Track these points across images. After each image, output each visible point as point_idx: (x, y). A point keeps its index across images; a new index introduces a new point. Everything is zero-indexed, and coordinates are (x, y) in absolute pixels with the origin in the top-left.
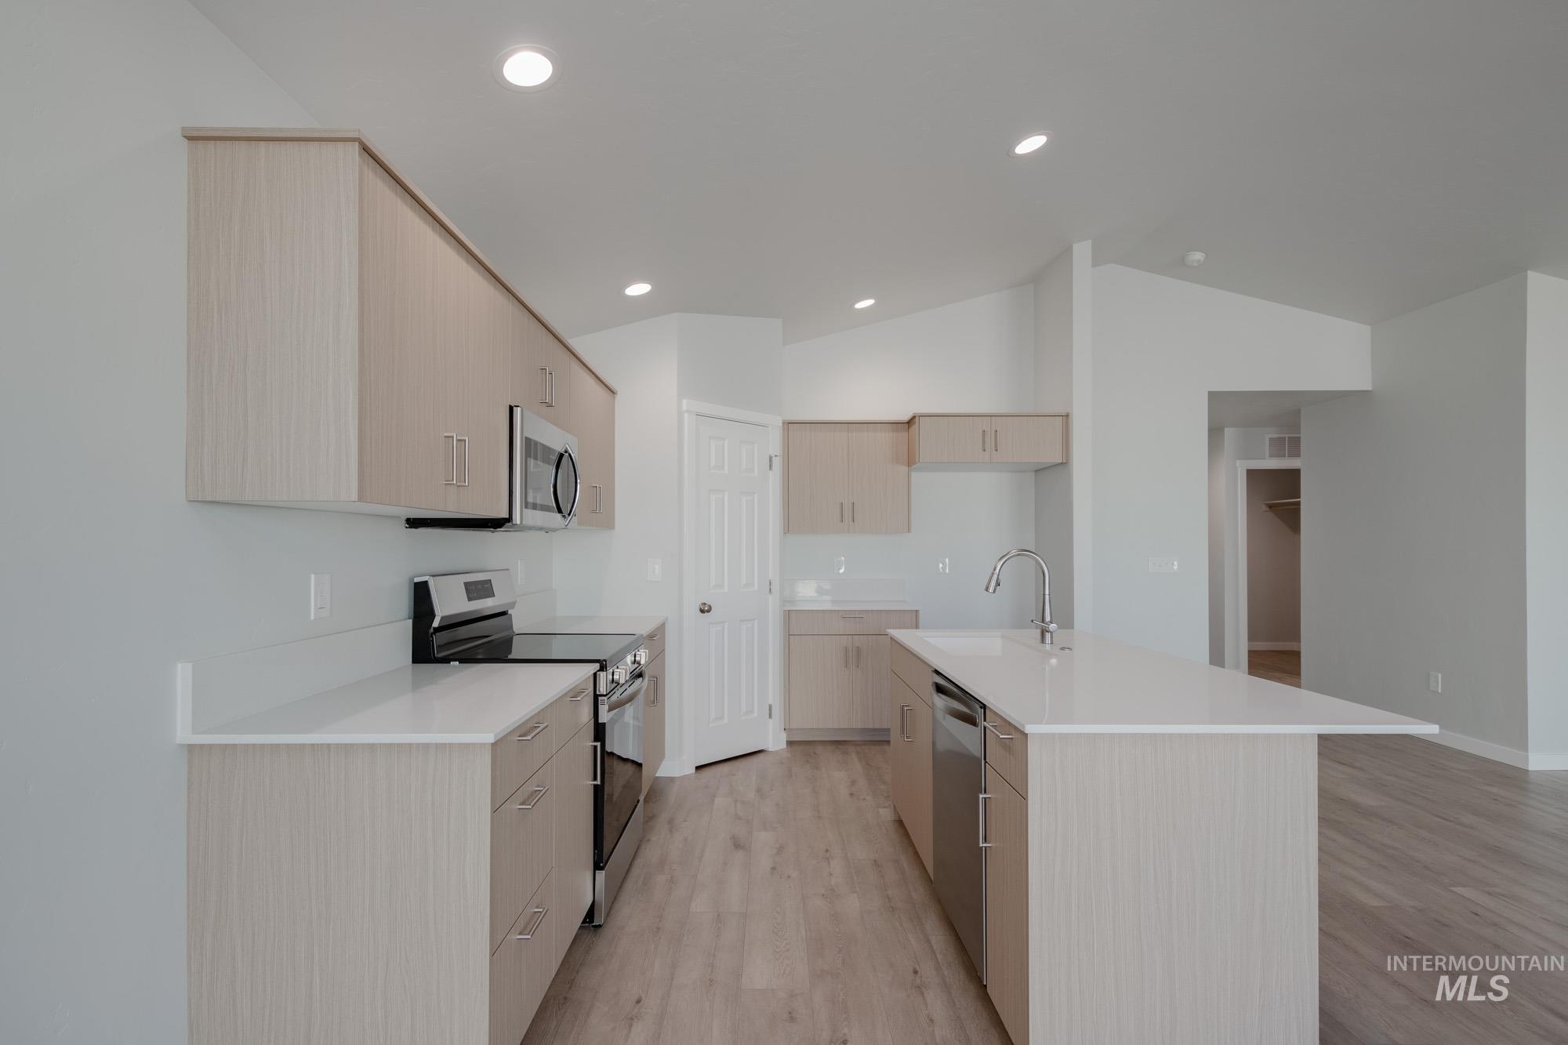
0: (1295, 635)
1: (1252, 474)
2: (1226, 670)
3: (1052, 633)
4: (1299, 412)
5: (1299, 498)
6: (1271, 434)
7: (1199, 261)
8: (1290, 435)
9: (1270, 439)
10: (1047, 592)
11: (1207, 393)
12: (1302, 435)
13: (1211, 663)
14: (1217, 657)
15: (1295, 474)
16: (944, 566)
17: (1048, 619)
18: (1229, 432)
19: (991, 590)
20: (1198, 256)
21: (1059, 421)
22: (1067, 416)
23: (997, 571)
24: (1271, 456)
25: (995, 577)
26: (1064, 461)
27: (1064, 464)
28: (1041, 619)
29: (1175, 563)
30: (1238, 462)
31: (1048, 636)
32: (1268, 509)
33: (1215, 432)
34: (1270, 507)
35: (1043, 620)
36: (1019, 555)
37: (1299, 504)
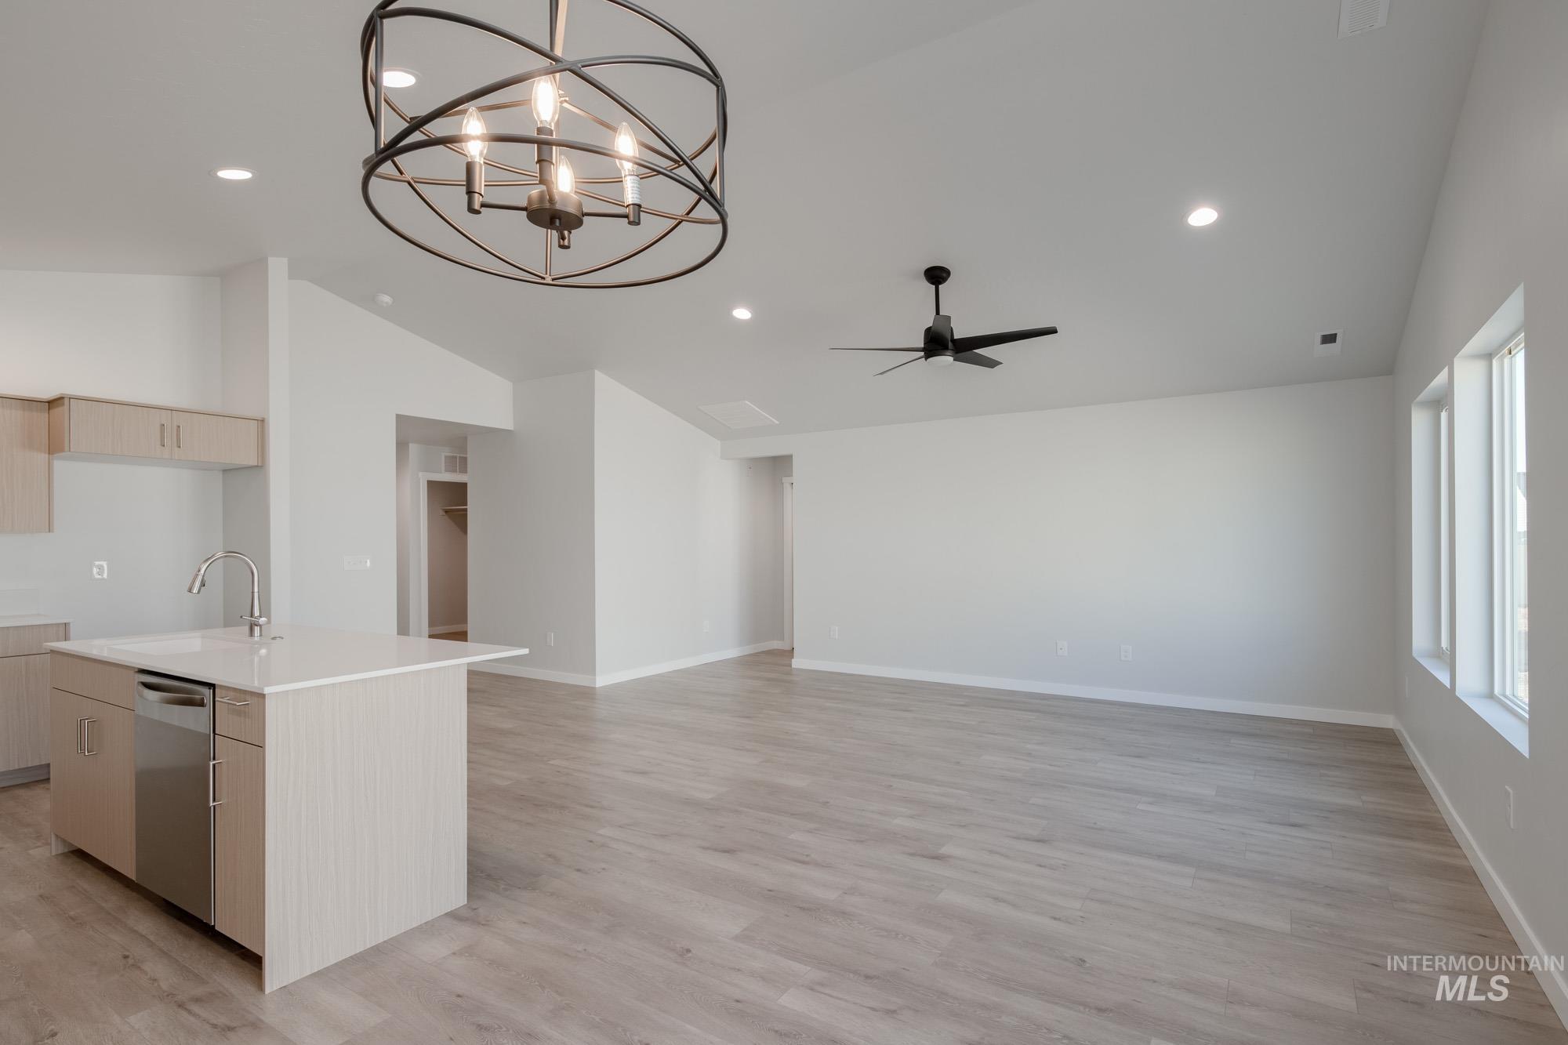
0: (464, 620)
1: (432, 485)
2: (411, 637)
3: (260, 626)
4: (466, 438)
5: (466, 505)
6: (446, 452)
7: (387, 303)
8: (462, 455)
9: (446, 457)
10: (256, 590)
11: (395, 416)
12: (468, 456)
13: (398, 634)
14: (403, 629)
15: (463, 487)
16: (101, 570)
17: (257, 613)
18: (413, 448)
19: (195, 590)
20: (386, 299)
21: (254, 425)
22: (263, 421)
23: (202, 572)
24: (446, 471)
25: (200, 578)
26: (260, 464)
27: (260, 467)
28: (249, 613)
29: (368, 561)
30: (420, 474)
31: (257, 629)
32: (444, 514)
33: (402, 446)
34: (446, 512)
35: (252, 615)
36: (226, 556)
37: (466, 510)
